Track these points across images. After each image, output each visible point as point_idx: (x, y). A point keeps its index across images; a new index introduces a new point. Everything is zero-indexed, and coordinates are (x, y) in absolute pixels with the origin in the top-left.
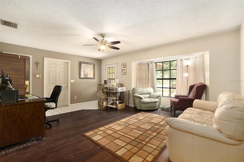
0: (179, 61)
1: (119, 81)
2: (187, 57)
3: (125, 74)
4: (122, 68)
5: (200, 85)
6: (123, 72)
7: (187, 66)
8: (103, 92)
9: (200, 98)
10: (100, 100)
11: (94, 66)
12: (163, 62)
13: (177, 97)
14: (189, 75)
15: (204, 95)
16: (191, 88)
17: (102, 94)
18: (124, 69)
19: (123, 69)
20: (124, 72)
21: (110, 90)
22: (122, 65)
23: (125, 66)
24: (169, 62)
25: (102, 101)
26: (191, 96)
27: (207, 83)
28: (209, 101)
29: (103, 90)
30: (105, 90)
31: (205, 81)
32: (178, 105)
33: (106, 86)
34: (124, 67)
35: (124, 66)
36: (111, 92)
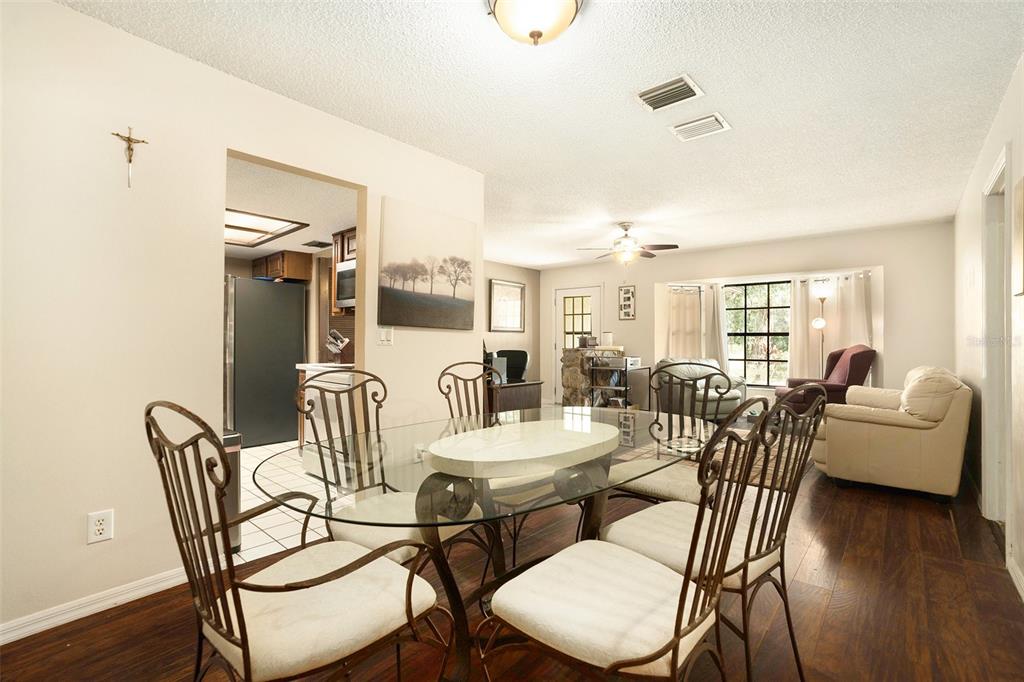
0: (798, 284)
1: (613, 338)
2: (820, 276)
3: (631, 317)
4: (622, 300)
5: (858, 351)
6: (622, 313)
7: (823, 300)
8: (583, 372)
9: (860, 382)
10: (571, 394)
11: (523, 290)
12: (745, 285)
13: (793, 384)
14: (826, 325)
15: (870, 377)
16: (834, 359)
17: (581, 377)
18: (628, 303)
19: (622, 303)
20: (627, 314)
21: (597, 365)
22: (622, 293)
23: (630, 295)
24: (766, 286)
25: (580, 396)
26: (835, 379)
27: (879, 347)
28: (882, 387)
29: (582, 367)
30: (587, 367)
31: (871, 340)
32: (804, 402)
33: (589, 353)
34: (629, 298)
35: (627, 296)
36: (600, 371)
